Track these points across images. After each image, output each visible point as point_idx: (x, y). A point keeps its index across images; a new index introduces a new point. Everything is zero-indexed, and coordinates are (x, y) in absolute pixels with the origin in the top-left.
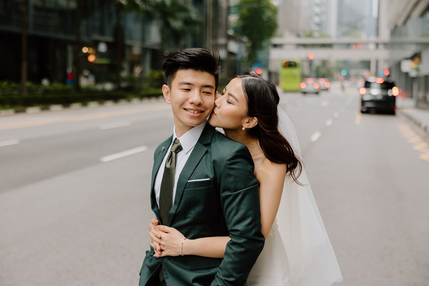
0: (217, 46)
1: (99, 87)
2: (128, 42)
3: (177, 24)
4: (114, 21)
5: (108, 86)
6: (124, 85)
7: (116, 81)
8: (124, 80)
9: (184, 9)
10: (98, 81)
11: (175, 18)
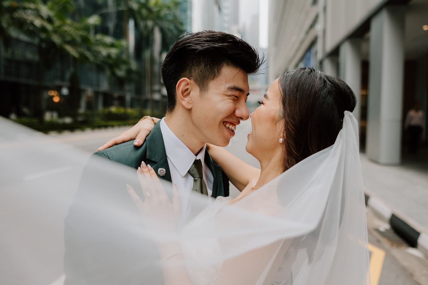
0: (152, 91)
1: (61, 121)
2: (83, 86)
3: (121, 73)
4: (72, 69)
5: (68, 120)
6: (80, 119)
7: (74, 115)
8: (80, 115)
9: (126, 63)
10: (60, 116)
11: (120, 69)
